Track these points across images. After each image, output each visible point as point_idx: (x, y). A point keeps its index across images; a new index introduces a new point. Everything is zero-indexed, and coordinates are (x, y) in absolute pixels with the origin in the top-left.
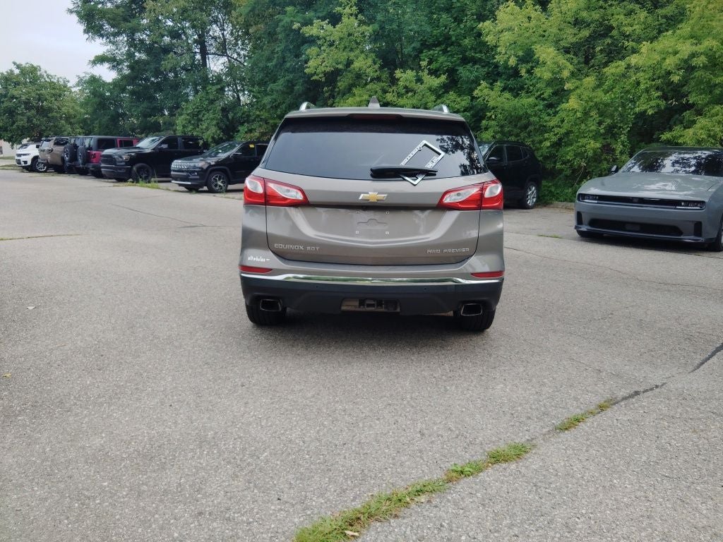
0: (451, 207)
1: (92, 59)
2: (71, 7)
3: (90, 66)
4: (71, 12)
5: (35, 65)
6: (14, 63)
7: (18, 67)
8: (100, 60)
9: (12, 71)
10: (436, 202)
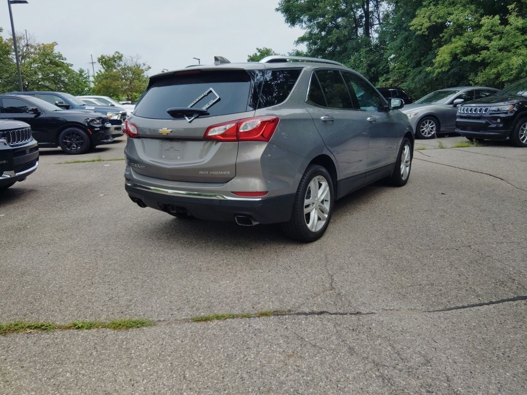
0: (215, 139)
1: (296, 39)
2: (278, 6)
3: (295, 45)
4: (277, 10)
5: (268, 48)
6: (257, 49)
7: (259, 51)
8: (302, 40)
9: (256, 54)
10: (202, 134)
